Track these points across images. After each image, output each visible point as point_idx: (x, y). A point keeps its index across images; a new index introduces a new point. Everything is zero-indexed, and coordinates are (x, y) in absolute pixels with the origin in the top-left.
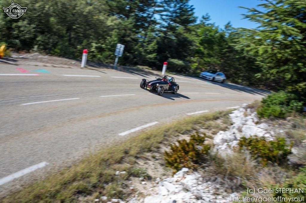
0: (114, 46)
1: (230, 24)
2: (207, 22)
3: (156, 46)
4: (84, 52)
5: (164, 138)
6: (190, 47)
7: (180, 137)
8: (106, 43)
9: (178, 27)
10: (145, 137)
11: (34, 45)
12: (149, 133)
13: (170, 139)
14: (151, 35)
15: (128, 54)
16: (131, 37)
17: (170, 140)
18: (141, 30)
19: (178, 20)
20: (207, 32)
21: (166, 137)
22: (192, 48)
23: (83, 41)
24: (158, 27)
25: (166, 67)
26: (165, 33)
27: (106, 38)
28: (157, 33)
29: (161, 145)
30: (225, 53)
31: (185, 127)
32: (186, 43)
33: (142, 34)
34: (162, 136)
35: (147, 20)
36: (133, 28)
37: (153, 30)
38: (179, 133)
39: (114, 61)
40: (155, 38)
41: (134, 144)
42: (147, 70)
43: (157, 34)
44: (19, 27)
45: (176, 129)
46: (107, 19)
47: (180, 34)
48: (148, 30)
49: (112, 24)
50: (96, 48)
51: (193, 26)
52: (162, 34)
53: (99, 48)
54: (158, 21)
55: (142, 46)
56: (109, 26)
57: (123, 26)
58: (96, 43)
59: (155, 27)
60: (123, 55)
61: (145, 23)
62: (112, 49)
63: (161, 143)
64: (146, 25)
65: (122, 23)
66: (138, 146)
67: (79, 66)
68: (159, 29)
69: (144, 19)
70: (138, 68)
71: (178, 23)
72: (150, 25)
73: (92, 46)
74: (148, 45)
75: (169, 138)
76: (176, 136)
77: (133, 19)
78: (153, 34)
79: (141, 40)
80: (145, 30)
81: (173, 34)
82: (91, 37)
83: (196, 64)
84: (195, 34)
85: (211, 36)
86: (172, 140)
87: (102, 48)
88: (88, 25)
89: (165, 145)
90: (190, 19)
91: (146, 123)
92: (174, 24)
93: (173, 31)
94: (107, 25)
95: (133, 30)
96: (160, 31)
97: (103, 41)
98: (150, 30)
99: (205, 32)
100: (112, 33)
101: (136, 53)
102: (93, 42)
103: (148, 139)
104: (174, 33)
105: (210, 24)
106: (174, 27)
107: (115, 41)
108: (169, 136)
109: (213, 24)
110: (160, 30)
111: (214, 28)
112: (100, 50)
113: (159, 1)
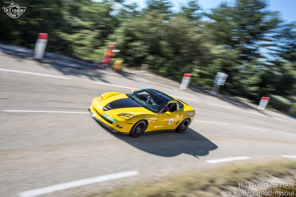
0: (215, 74)
4: (184, 75)
6: (293, 85)
11: (142, 64)
15: (228, 84)
16: (232, 68)
18: (244, 61)
23: (186, 66)
24: (261, 60)
25: (268, 102)
26: (270, 67)
27: (207, 65)
32: (290, 80)
33: (244, 65)
36: (237, 59)
37: (255, 63)
44: (134, 46)
52: (267, 69)
54: (263, 55)
58: (200, 69)
59: (258, 60)
60: (224, 84)
62: (212, 76)
64: (250, 57)
67: (178, 88)
69: (249, 52)
71: (288, 59)
74: (250, 77)
78: (255, 67)
79: (243, 71)
81: (279, 70)
82: (195, 62)
88: (196, 52)
93: (279, 67)
94: (211, 53)
95: (236, 61)
100: (213, 61)
102: (194, 68)
113: (268, 35)
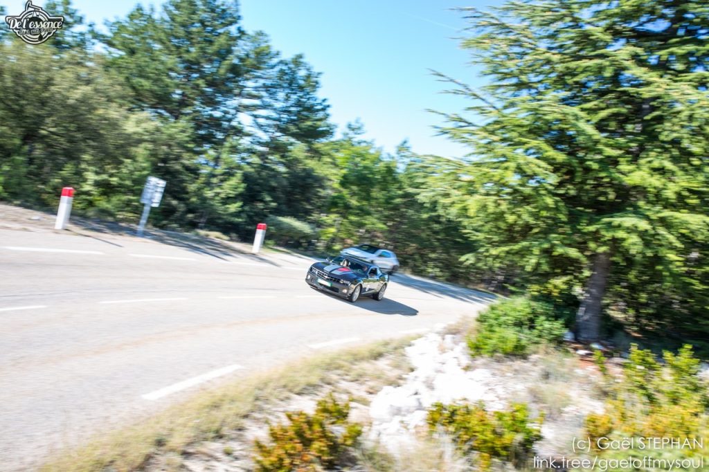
0: (141, 181)
1: (407, 145)
2: (357, 138)
3: (243, 185)
4: (63, 192)
5: (255, 405)
6: (318, 191)
7: (291, 402)
8: (121, 172)
9: (291, 144)
10: (207, 403)
12: (219, 393)
13: (268, 406)
14: (229, 160)
15: (174, 202)
16: (181, 163)
17: (269, 409)
18: (206, 146)
19: (293, 129)
20: (358, 160)
21: (259, 403)
22: (323, 193)
23: (64, 167)
24: (245, 142)
25: (263, 234)
26: (262, 156)
27: (122, 163)
28: (244, 155)
29: (246, 423)
30: (396, 208)
31: (305, 376)
32: (310, 181)
33: (209, 156)
34: (251, 399)
35: (221, 125)
36: (187, 142)
37: (234, 150)
38: (291, 391)
39: (140, 218)
40: (239, 167)
41: (181, 421)
42: (218, 241)
43: (243, 159)
45: (283, 382)
46: (127, 118)
47: (297, 160)
48: (224, 149)
49: (139, 130)
50: (97, 184)
51: (327, 145)
52: (255, 160)
53: (104, 184)
54: (247, 129)
55: (208, 184)
56: (129, 135)
57: (164, 137)
58: (97, 173)
59: (241, 141)
60: (161, 204)
61: (216, 131)
62: (135, 188)
63: (246, 416)
64: (220, 136)
65: (163, 129)
66: (191, 424)
67: (50, 227)
68: (249, 147)
69: (216, 123)
70: (197, 235)
71: (293, 135)
72: (228, 135)
73: (85, 180)
74: (222, 181)
75: (267, 404)
76: (282, 400)
77: (188, 121)
78: (236, 158)
79: (205, 171)
80: (216, 146)
81: (281, 160)
82: (86, 157)
83: (333, 230)
84: (332, 163)
85: (365, 168)
86: (274, 409)
87: (111, 184)
88: (79, 129)
89: (257, 420)
90: (321, 129)
91: (212, 367)
92: (284, 139)
93: (282, 154)
94: (124, 132)
95: (187, 147)
96: (251, 152)
97: (113, 168)
98: (227, 149)
99: (354, 159)
100: (136, 152)
101: (194, 199)
102: (86, 170)
103: (216, 407)
104: (283, 157)
105: (365, 142)
106: (284, 144)
107: (144, 169)
108: (267, 401)
109: (370, 143)
110: (251, 149)
111: (372, 151)
112: (107, 189)
113: (250, 85)
